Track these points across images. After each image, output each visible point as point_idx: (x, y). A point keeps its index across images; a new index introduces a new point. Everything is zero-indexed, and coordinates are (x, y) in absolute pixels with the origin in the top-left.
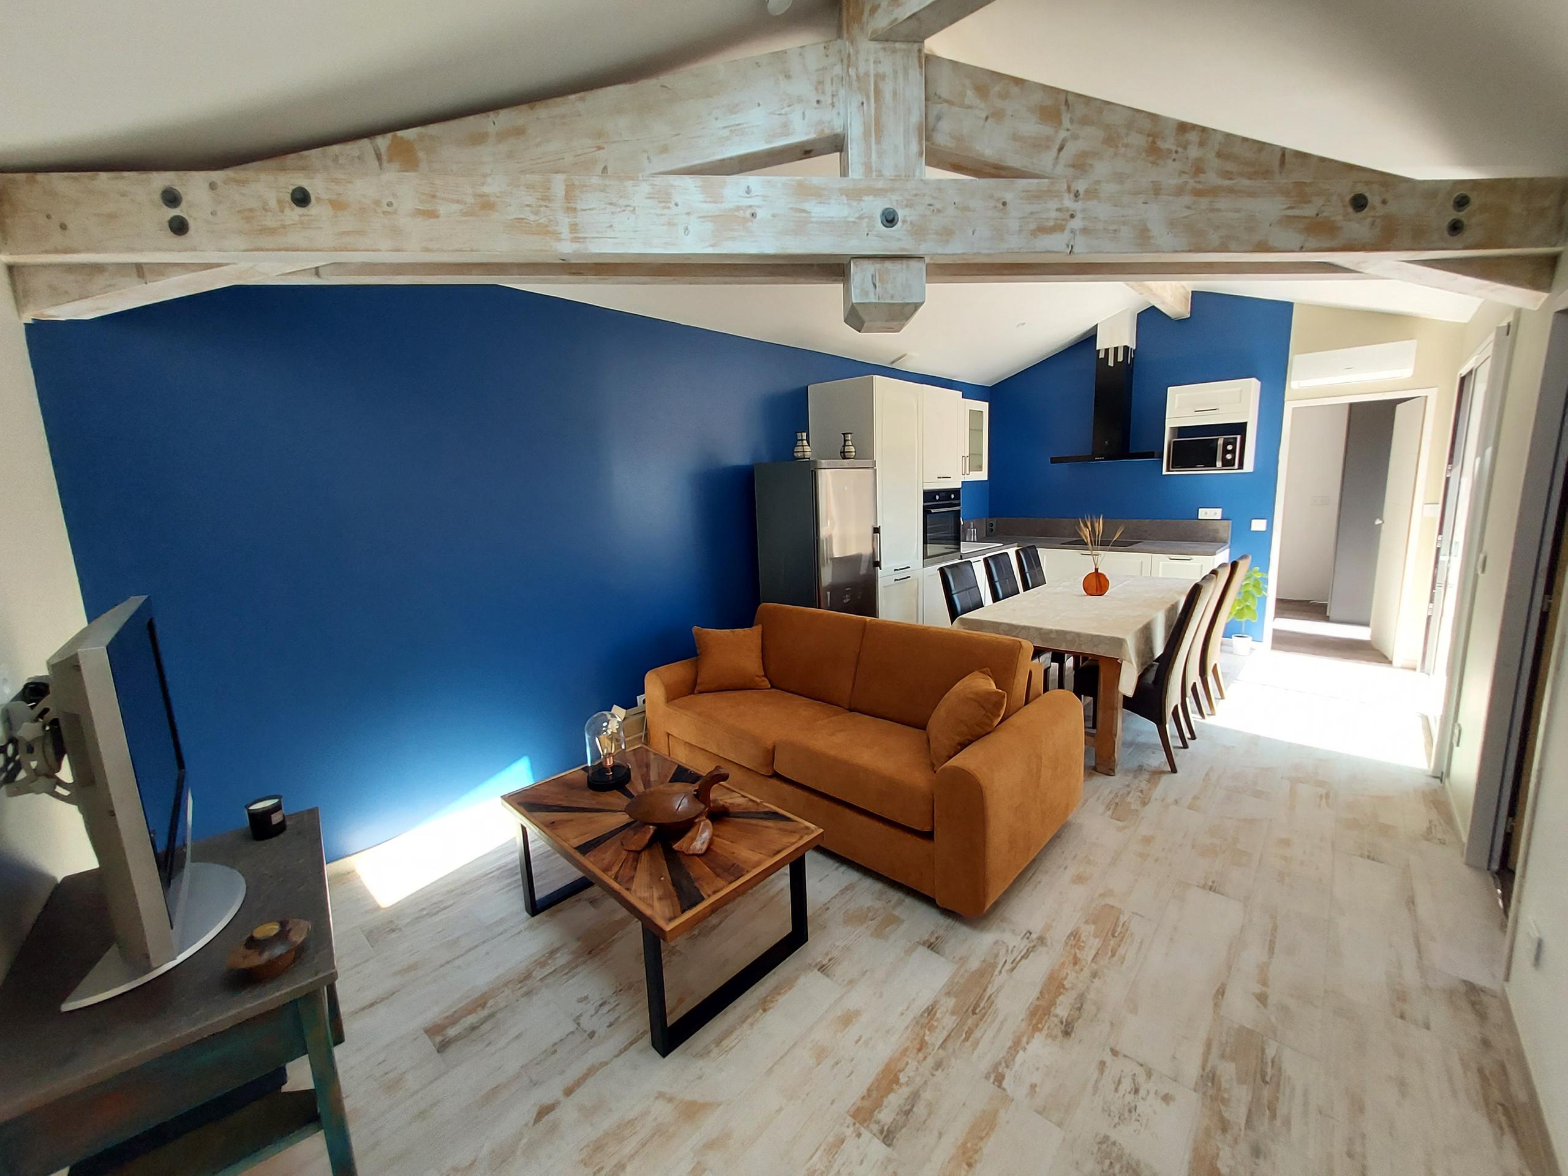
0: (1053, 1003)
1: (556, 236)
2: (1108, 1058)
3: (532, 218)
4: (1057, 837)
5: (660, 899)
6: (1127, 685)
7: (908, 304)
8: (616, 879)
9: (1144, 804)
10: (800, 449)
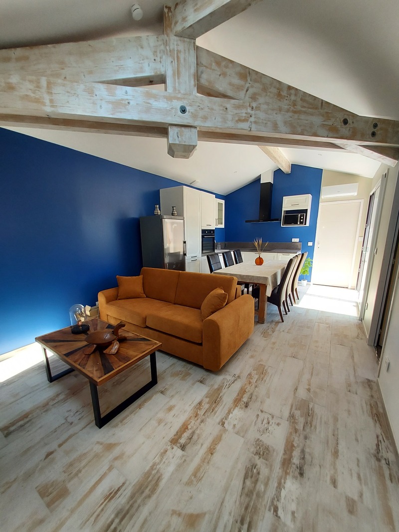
0: (242, 397)
2: (260, 413)
4: (245, 344)
5: (96, 371)
6: (269, 293)
8: (79, 365)
9: (273, 332)
10: (156, 211)
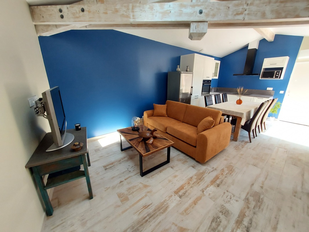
0: (216, 181)
1: (130, 17)
2: (226, 192)
3: (125, 14)
5: (143, 150)
6: (243, 123)
7: (203, 33)
8: (135, 146)
10: (178, 69)
